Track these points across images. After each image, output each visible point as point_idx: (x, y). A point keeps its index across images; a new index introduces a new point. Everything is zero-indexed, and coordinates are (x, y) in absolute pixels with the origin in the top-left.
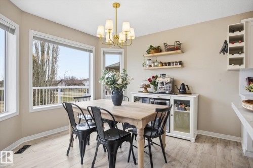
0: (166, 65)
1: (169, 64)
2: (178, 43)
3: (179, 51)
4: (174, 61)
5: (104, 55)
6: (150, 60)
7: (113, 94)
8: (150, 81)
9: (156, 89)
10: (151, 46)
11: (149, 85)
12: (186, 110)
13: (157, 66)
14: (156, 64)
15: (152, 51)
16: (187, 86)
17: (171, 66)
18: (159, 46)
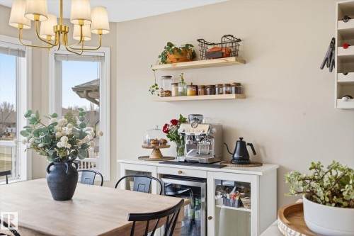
0: (205, 93)
1: (213, 90)
2: (230, 38)
3: (232, 59)
4: (224, 82)
5: (58, 63)
6: (169, 77)
7: (49, 171)
8: (167, 132)
9: (181, 151)
10: (170, 45)
11: (165, 142)
12: (240, 204)
13: (183, 94)
14: (180, 89)
15: (172, 57)
16: (251, 145)
17: (217, 96)
18: (187, 45)
